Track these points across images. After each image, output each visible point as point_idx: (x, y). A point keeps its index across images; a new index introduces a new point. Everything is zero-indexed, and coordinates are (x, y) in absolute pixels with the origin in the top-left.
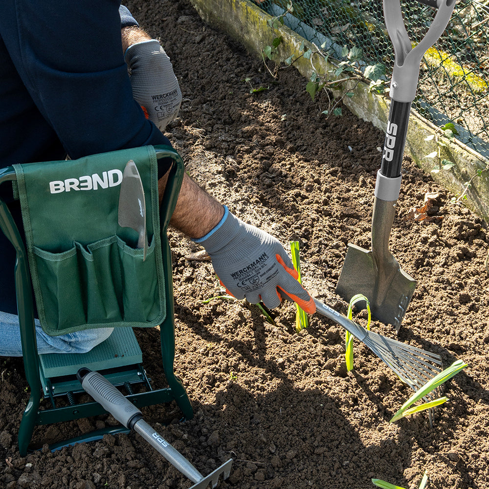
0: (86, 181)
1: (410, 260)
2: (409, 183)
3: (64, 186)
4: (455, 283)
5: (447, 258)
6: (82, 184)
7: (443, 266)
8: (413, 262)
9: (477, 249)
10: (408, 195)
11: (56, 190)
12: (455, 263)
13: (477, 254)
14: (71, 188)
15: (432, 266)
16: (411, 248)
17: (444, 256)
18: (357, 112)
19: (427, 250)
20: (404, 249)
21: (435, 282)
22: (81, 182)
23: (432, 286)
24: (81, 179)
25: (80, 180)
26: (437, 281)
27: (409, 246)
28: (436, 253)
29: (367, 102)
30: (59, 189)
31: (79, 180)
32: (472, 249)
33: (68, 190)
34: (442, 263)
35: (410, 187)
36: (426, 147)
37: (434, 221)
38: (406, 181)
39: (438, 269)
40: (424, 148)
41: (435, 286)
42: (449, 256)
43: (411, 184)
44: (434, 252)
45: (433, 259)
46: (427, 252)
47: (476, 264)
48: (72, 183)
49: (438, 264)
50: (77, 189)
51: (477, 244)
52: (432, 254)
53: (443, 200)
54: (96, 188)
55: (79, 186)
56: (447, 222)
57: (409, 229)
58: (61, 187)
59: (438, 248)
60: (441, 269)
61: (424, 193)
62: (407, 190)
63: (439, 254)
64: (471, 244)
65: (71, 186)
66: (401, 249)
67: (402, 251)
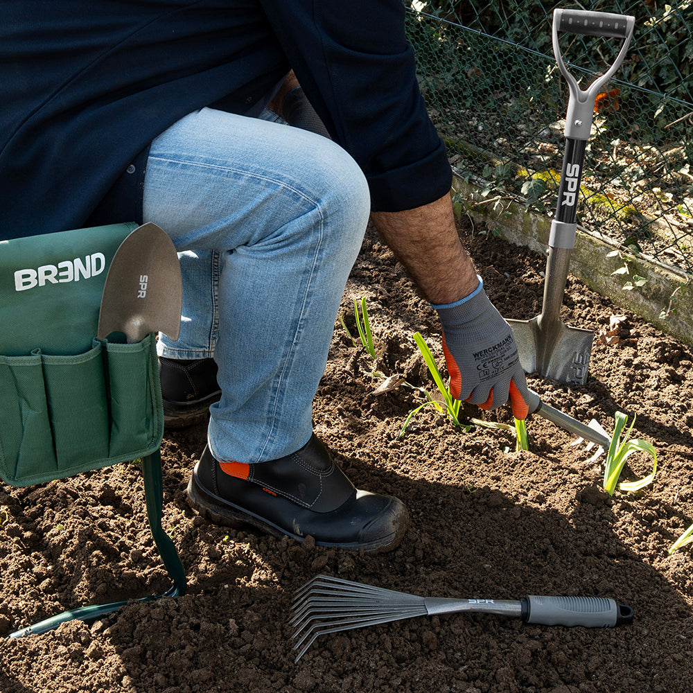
0: (66, 269)
1: (618, 385)
2: (586, 307)
3: (37, 278)
4: (676, 405)
5: (659, 381)
6: (61, 274)
7: (656, 389)
8: (622, 386)
9: (685, 372)
10: (588, 320)
11: (25, 284)
12: (668, 385)
13: (686, 376)
14: (47, 281)
15: (643, 390)
16: (614, 372)
17: (654, 379)
18: (508, 237)
19: (632, 373)
20: (606, 374)
21: (653, 406)
22: (60, 270)
23: (651, 410)
24: (61, 265)
25: (59, 267)
26: (655, 405)
27: (610, 370)
28: (644, 375)
29: (522, 224)
30: (29, 283)
31: (57, 267)
32: (680, 371)
33: (42, 283)
34: (655, 386)
35: (589, 311)
36: (604, 267)
37: (628, 344)
38: (584, 305)
39: (650, 393)
40: (600, 267)
41: (654, 410)
42: (661, 379)
43: (588, 308)
44: (641, 375)
45: (641, 382)
46: (633, 376)
47: (688, 387)
48: (48, 273)
49: (650, 387)
50: (54, 281)
51: (684, 366)
52: (639, 377)
53: (631, 323)
54: (77, 279)
55: (57, 277)
56: (643, 345)
57: (604, 353)
58: (32, 279)
59: (645, 370)
60: (656, 393)
61: (608, 316)
62: (586, 315)
63: (648, 377)
64: (677, 366)
65: (47, 277)
66: (602, 374)
67: (604, 376)
